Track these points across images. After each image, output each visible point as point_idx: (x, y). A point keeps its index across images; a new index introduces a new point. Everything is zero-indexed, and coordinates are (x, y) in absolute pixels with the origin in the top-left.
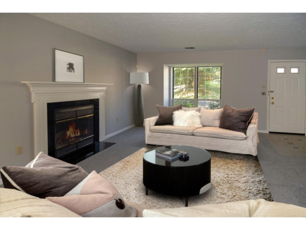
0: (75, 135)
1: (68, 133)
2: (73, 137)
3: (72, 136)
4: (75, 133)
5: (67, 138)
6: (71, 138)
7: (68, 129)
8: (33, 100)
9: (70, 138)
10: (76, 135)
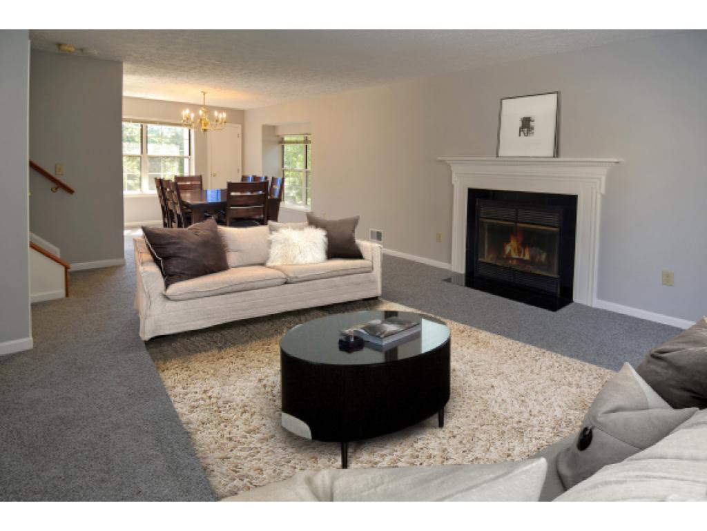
0: (520, 255)
1: (508, 248)
2: (517, 259)
3: (514, 255)
4: (519, 252)
5: (505, 256)
6: (512, 259)
7: (508, 242)
8: (453, 182)
9: (509, 257)
10: (522, 257)
